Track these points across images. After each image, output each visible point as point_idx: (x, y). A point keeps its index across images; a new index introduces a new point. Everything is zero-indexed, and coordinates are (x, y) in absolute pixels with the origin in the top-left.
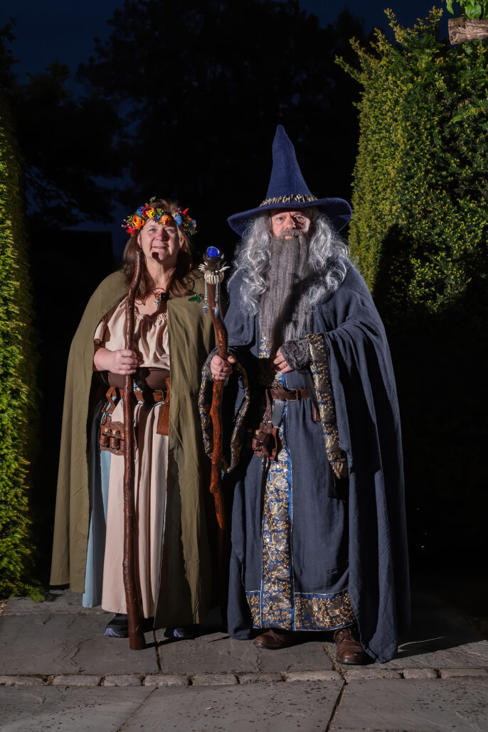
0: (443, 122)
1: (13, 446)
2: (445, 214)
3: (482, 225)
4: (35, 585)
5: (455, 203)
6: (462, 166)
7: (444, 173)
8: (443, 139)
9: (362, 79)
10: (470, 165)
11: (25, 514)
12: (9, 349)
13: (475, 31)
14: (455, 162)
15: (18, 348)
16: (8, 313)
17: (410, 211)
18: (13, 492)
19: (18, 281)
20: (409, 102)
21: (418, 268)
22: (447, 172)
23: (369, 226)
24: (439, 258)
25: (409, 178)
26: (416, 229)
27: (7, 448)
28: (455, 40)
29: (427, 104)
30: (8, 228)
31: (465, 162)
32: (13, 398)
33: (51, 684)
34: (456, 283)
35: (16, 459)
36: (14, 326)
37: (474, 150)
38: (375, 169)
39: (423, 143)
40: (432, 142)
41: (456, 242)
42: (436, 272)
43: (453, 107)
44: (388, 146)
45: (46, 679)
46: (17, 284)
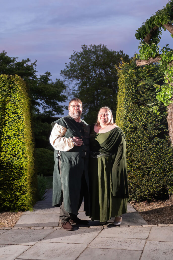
0: (136, 86)
2: (137, 110)
3: (146, 113)
5: (139, 107)
7: (136, 99)
8: (136, 91)
9: (118, 75)
10: (143, 97)
11: (28, 189)
12: (24, 147)
14: (139, 96)
15: (27, 146)
16: (24, 137)
17: (127, 109)
18: (25, 183)
20: (126, 81)
21: (129, 124)
23: (119, 114)
24: (135, 121)
25: (127, 101)
26: (129, 114)
28: (138, 65)
29: (131, 82)
30: (24, 116)
31: (141, 96)
32: (25, 159)
33: (31, 229)
34: (140, 128)
36: (25, 141)
37: (144, 93)
38: (120, 98)
39: (130, 92)
40: (133, 91)
41: (140, 117)
42: (134, 125)
43: (138, 83)
44: (122, 93)
45: (30, 228)
46: (26, 130)
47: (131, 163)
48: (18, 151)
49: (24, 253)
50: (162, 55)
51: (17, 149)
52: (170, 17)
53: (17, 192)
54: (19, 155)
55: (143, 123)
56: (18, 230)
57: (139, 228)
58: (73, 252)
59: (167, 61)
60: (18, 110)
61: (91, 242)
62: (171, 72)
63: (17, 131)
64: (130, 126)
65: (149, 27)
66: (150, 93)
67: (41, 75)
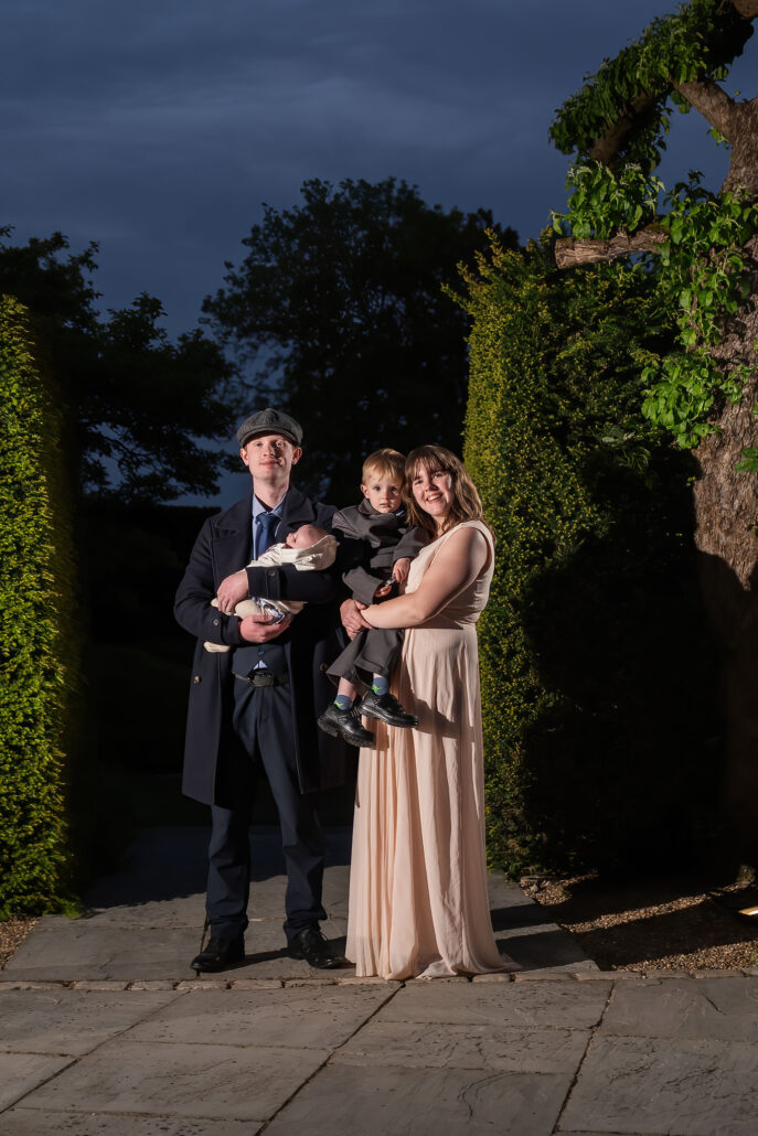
0: (550, 357)
1: (47, 735)
2: (554, 464)
4: (70, 900)
5: (565, 452)
6: (571, 408)
7: (552, 417)
8: (550, 378)
9: (470, 309)
10: (583, 406)
11: (59, 814)
12: (42, 623)
13: (585, 253)
14: (564, 404)
15: (53, 622)
16: (42, 582)
17: (512, 461)
18: (46, 789)
19: (52, 545)
20: (510, 336)
21: (520, 528)
22: (556, 416)
24: (546, 516)
25: (511, 423)
26: (520, 483)
27: (39, 737)
28: (564, 263)
29: (531, 337)
30: (42, 484)
31: (577, 403)
32: (47, 679)
33: (71, 989)
34: (568, 543)
35: (50, 751)
36: (48, 596)
37: (587, 390)
38: (480, 413)
39: (526, 382)
40: (536, 381)
42: (543, 532)
43: (561, 342)
44: (491, 388)
45: (67, 984)
46: (52, 548)
47: (525, 702)
48: (14, 644)
49: (46, 1085)
50: (672, 218)
51: (11, 634)
52: (706, 50)
53: (10, 831)
54: (19, 659)
55: (584, 525)
56: (15, 996)
57: (559, 986)
58: (267, 1080)
59: (691, 247)
60: (16, 459)
61: (345, 1038)
62: (710, 294)
63: (10, 554)
64: (522, 537)
65: (615, 97)
66: (616, 391)
67: (118, 311)
